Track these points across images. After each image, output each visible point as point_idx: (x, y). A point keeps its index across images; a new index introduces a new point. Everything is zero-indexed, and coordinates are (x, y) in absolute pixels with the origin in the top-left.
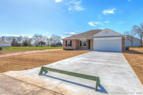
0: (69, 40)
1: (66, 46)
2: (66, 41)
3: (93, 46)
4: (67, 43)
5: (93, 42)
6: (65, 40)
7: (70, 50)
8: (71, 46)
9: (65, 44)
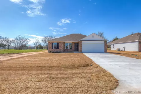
0: (56, 42)
1: (52, 48)
2: (52, 44)
3: (81, 49)
4: (54, 46)
5: (81, 44)
6: (51, 42)
7: (57, 52)
8: (58, 48)
9: (51, 47)
